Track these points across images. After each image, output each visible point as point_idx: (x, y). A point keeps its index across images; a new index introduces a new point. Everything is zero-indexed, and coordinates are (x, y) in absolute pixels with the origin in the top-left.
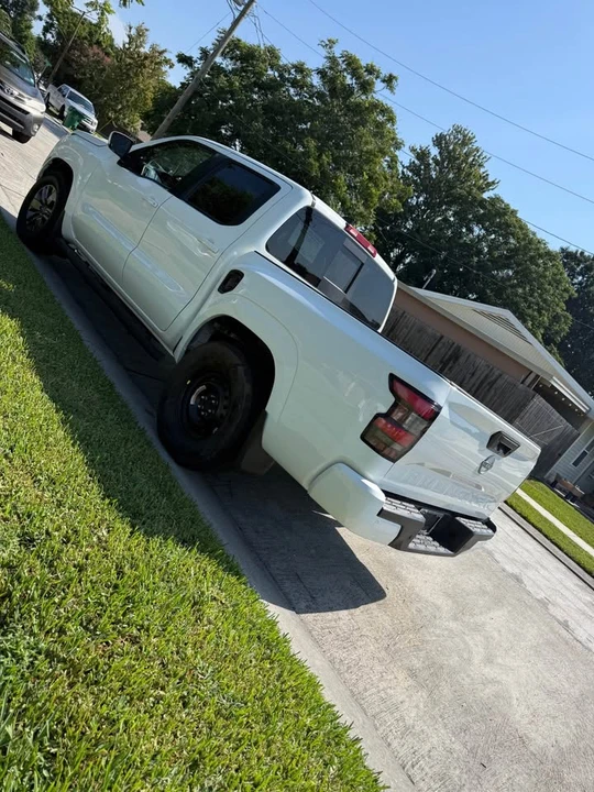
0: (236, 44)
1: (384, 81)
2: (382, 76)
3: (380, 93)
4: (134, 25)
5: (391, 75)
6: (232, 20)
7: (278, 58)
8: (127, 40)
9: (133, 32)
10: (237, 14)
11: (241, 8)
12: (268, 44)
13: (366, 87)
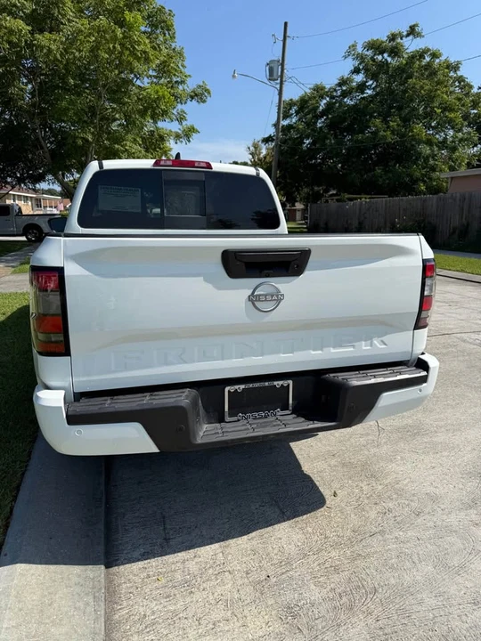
0: (291, 104)
1: (408, 35)
2: (405, 33)
3: (411, 45)
4: (250, 146)
5: (410, 27)
6: (277, 92)
7: (323, 88)
8: (251, 157)
9: (252, 148)
10: (278, 86)
11: (279, 81)
12: (312, 86)
13: (395, 52)
